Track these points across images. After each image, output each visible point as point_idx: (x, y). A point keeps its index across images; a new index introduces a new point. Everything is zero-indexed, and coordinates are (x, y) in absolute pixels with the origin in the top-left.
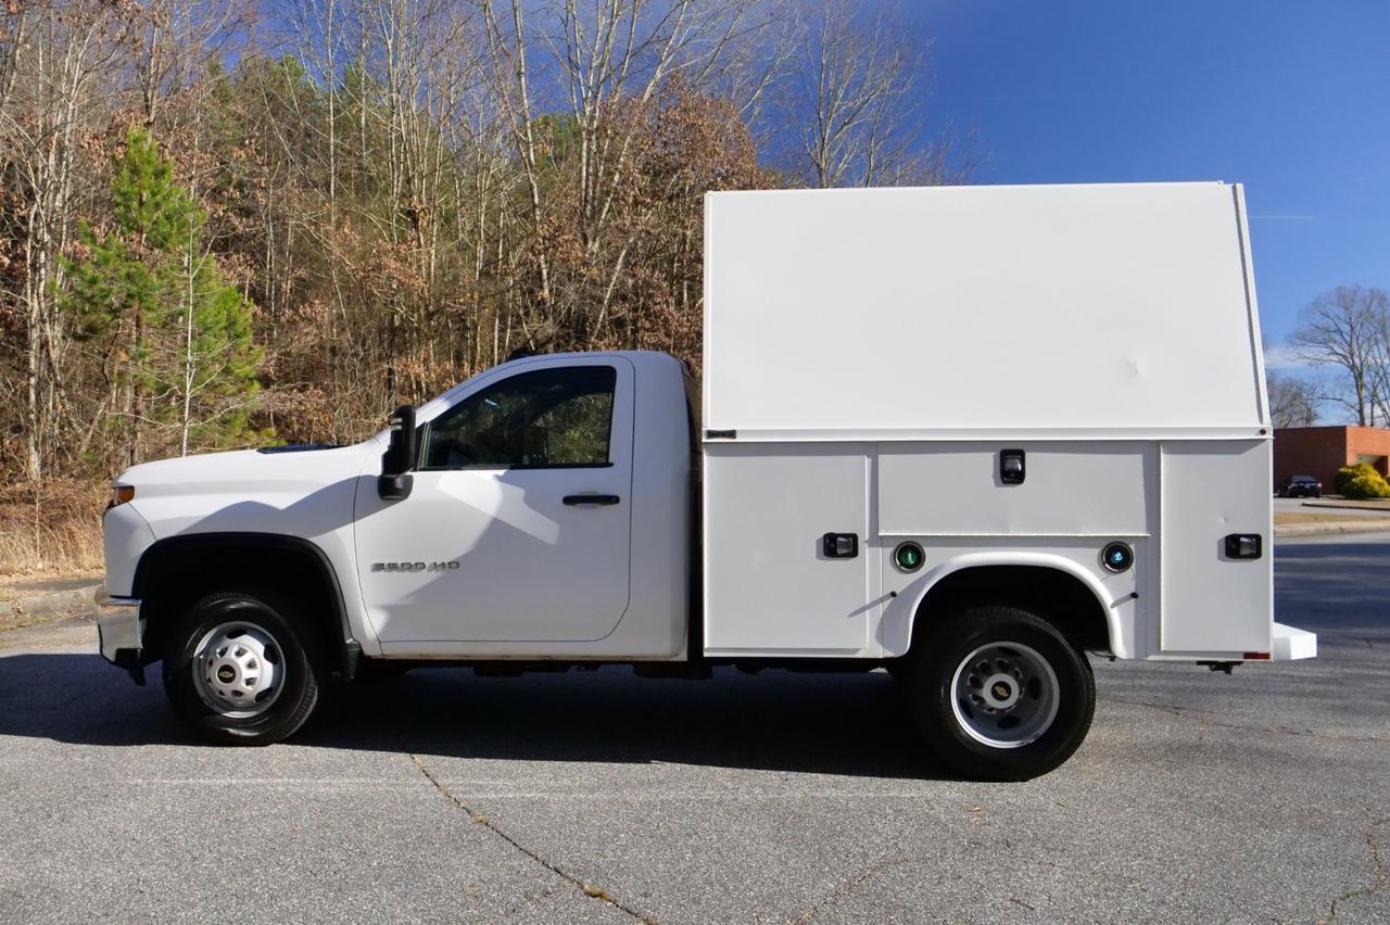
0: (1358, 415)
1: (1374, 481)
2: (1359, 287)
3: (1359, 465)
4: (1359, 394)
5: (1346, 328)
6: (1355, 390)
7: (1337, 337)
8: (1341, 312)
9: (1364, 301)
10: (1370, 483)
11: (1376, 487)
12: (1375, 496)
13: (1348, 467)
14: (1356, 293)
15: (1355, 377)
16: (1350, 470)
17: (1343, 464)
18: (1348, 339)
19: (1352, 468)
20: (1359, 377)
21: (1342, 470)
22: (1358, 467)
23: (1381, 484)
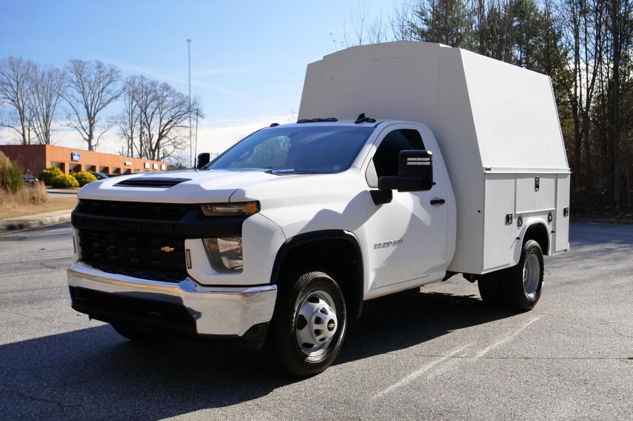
0: (22, 137)
1: (69, 178)
2: (21, 59)
3: (53, 168)
4: (22, 125)
5: (14, 83)
6: (19, 122)
7: (9, 88)
8: (11, 73)
9: (24, 67)
10: (67, 179)
11: (70, 181)
12: (70, 186)
13: (48, 169)
14: (20, 62)
15: (20, 113)
16: (49, 171)
17: (45, 168)
18: (16, 90)
19: (50, 170)
20: (22, 112)
21: (45, 171)
22: (52, 169)
23: (72, 179)
